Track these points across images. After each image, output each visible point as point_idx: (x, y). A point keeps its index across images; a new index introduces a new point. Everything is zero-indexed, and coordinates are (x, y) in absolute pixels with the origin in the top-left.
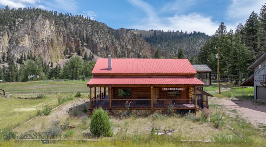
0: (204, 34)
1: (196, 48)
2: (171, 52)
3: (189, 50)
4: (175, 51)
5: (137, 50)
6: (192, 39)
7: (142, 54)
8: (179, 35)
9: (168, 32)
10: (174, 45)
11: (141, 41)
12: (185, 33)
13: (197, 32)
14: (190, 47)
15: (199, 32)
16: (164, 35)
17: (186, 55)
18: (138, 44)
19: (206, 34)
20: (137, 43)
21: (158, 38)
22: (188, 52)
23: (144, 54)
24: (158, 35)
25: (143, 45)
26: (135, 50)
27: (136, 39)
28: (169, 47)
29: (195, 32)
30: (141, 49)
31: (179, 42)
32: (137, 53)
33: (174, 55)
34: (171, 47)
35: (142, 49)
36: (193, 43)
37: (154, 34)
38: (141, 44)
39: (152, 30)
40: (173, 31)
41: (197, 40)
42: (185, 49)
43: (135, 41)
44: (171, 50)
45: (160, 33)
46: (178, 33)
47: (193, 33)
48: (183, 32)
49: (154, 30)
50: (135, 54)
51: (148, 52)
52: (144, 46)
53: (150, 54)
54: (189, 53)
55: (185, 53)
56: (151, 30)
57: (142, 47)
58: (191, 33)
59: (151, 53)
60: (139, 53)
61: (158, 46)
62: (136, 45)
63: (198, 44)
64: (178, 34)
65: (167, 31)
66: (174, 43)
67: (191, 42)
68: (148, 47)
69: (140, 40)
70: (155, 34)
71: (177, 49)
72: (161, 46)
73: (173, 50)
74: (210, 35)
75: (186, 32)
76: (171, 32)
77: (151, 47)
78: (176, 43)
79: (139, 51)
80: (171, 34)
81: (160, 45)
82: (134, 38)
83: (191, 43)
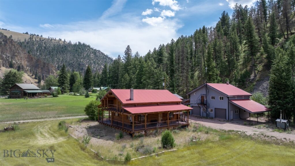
0: (89, 46)
1: (82, 61)
2: (53, 63)
3: (74, 62)
4: (58, 62)
5: (9, 57)
6: (76, 50)
7: (15, 63)
8: (62, 43)
9: (49, 39)
10: (56, 55)
11: (14, 46)
12: (68, 42)
13: (82, 44)
14: (75, 58)
15: (84, 44)
16: (43, 42)
17: (70, 66)
18: (10, 48)
19: (91, 47)
20: (8, 47)
21: (36, 44)
22: (72, 64)
23: (18, 63)
24: (36, 40)
25: (17, 51)
26: (5, 56)
27: (6, 42)
28: (50, 56)
29: (79, 43)
30: (13, 56)
31: (62, 52)
32: (8, 60)
33: (57, 66)
34: (53, 56)
35: (16, 56)
36: (78, 54)
37: (30, 38)
38: (14, 49)
39: (27, 33)
40: (55, 39)
41: (82, 52)
42: (70, 60)
43: (4, 44)
44: (53, 60)
45: (38, 38)
46: (60, 41)
47: (77, 44)
48: (66, 41)
49: (29, 33)
50: (4, 61)
51: (24, 60)
52: (19, 53)
53: (26, 63)
54: (74, 65)
55: (70, 64)
56: (25, 33)
57: (16, 54)
58: (75, 43)
59: (28, 62)
60: (12, 61)
61: (35, 54)
62: (7, 50)
63: (83, 56)
64: (60, 43)
65: (47, 38)
66: (56, 53)
67: (76, 53)
68: (25, 54)
69: (12, 45)
70: (32, 38)
71: (60, 60)
72: (41, 54)
73: (55, 60)
74: (94, 49)
75: (70, 42)
76: (52, 39)
77: (28, 55)
78: (59, 53)
79: (12, 58)
80: (52, 42)
81: (39, 53)
82: (3, 41)
83: (76, 55)
